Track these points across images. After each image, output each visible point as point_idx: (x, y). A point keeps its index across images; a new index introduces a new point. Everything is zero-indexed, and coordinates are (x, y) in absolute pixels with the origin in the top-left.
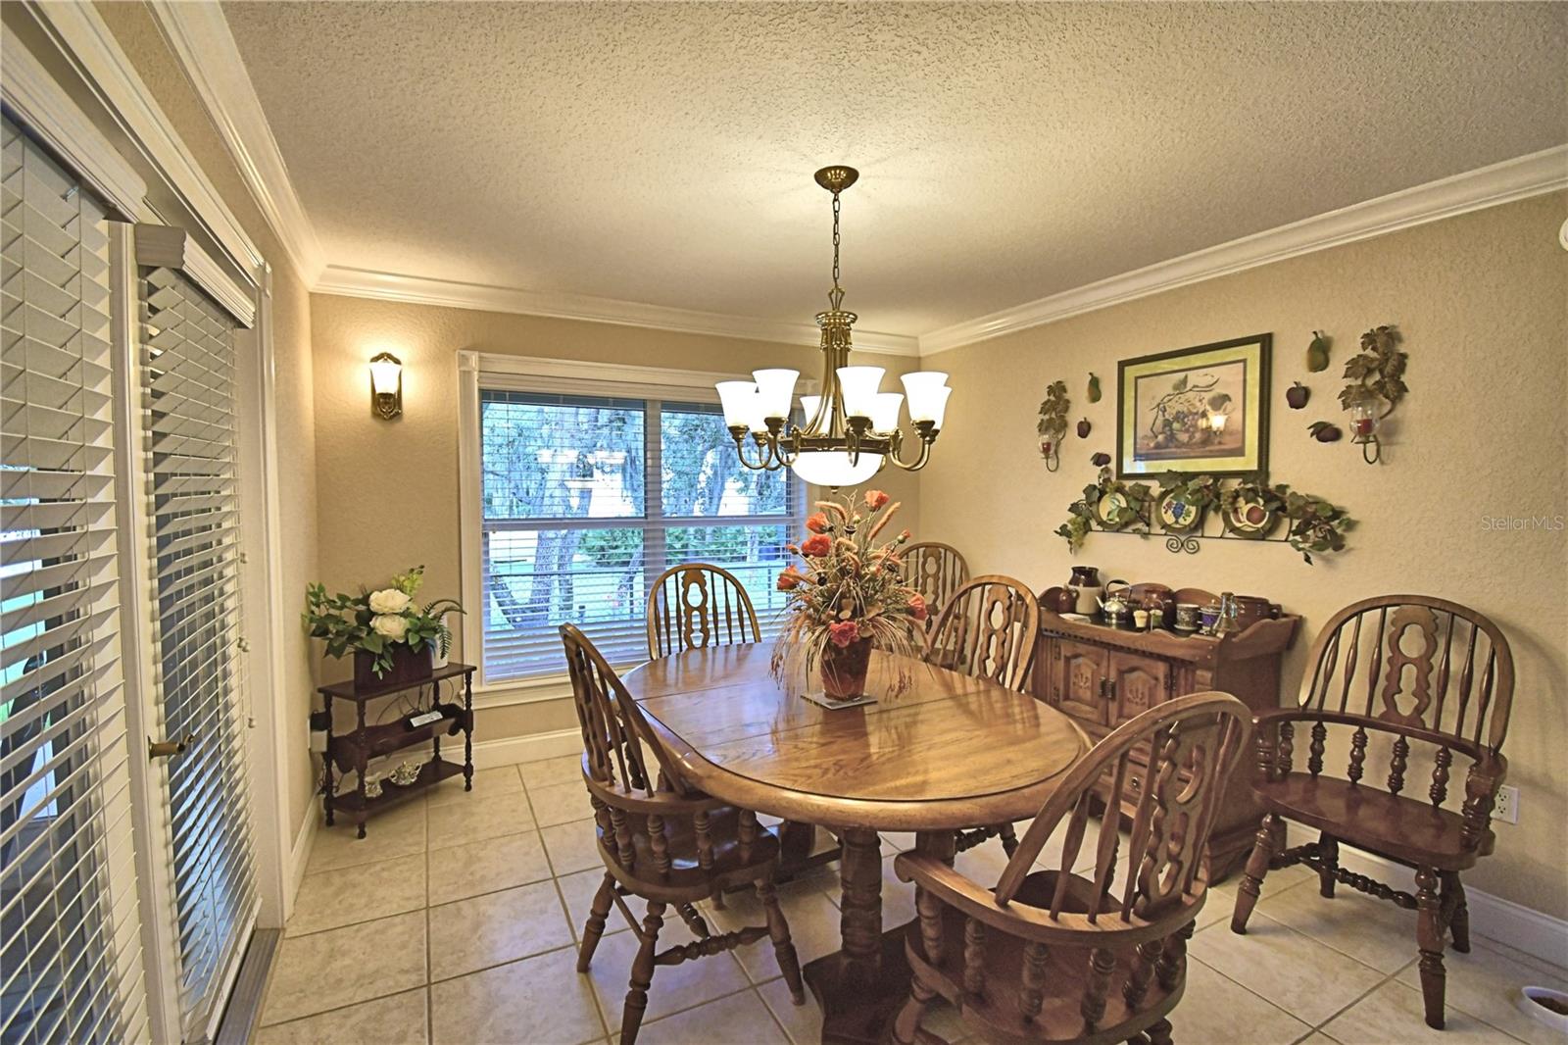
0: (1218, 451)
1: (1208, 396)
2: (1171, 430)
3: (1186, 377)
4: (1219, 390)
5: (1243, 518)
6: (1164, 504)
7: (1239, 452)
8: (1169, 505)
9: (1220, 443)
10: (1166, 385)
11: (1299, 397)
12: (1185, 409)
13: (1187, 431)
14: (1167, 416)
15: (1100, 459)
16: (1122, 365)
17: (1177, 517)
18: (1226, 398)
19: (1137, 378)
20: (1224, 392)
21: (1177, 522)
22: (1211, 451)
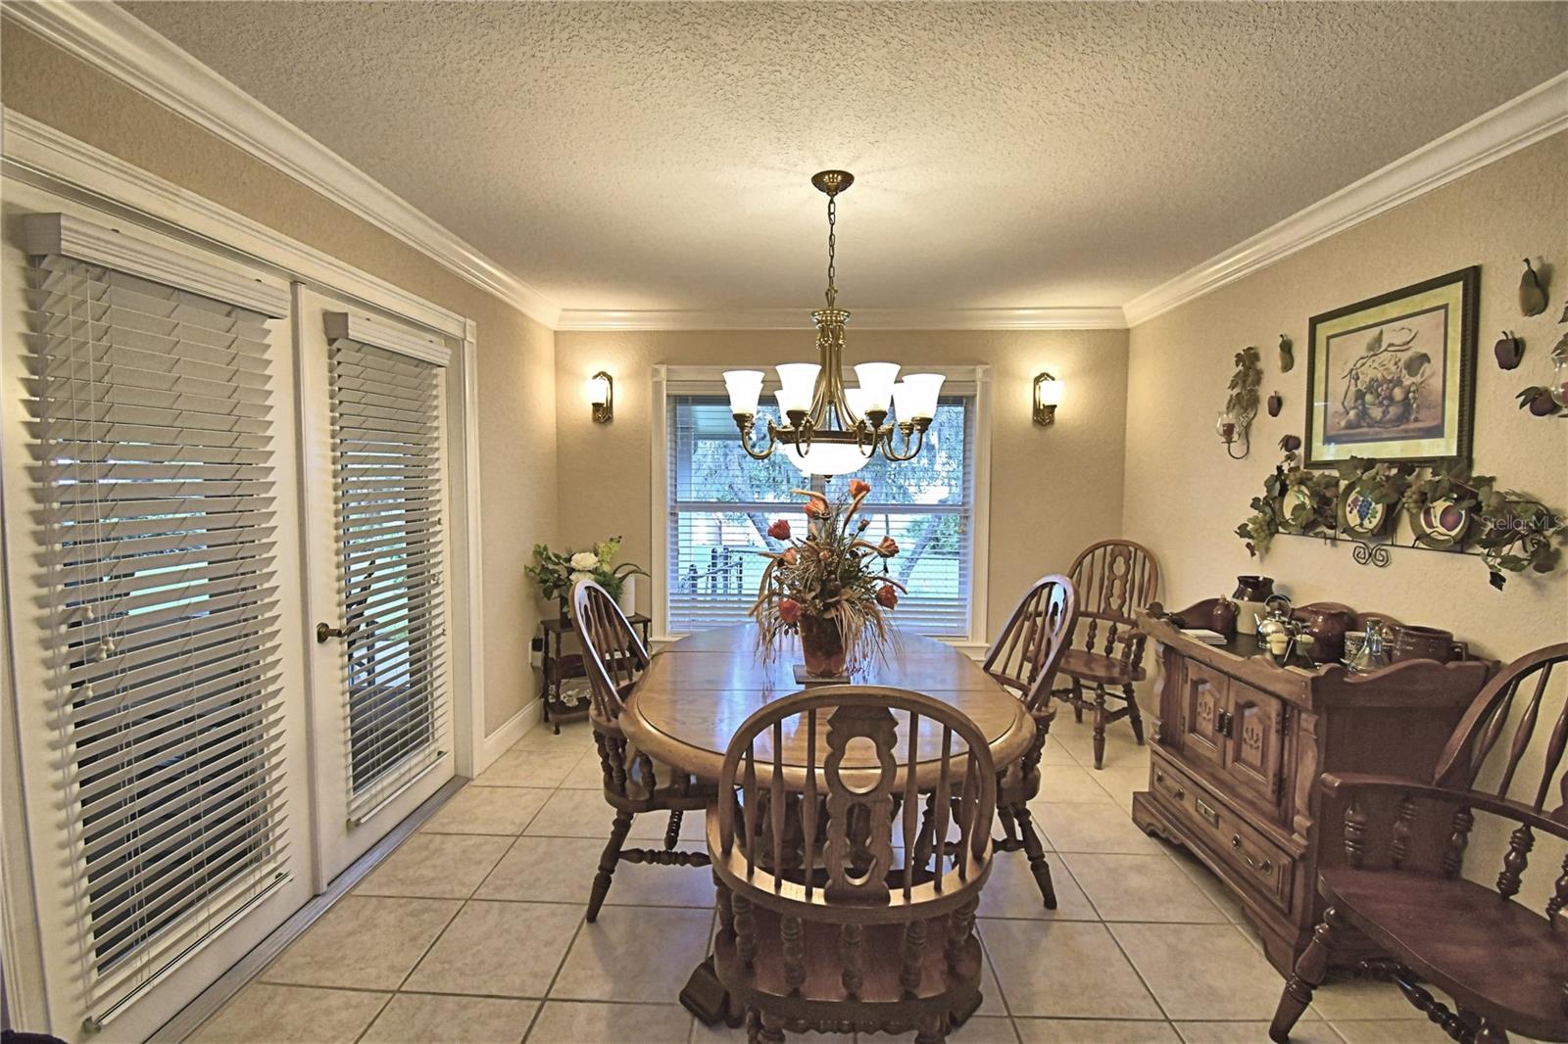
0: (1414, 430)
1: (1405, 356)
2: (1364, 403)
3: (1381, 333)
4: (1418, 348)
5: (1436, 522)
6: (1349, 501)
7: (1436, 432)
8: (1356, 500)
9: (1416, 420)
10: (1359, 345)
11: (1512, 352)
12: (1379, 376)
13: (1381, 404)
14: (1359, 387)
15: (1289, 443)
16: (1314, 322)
17: (1362, 518)
18: (1424, 358)
19: (1329, 338)
20: (1423, 351)
21: (1361, 525)
22: (1406, 431)
